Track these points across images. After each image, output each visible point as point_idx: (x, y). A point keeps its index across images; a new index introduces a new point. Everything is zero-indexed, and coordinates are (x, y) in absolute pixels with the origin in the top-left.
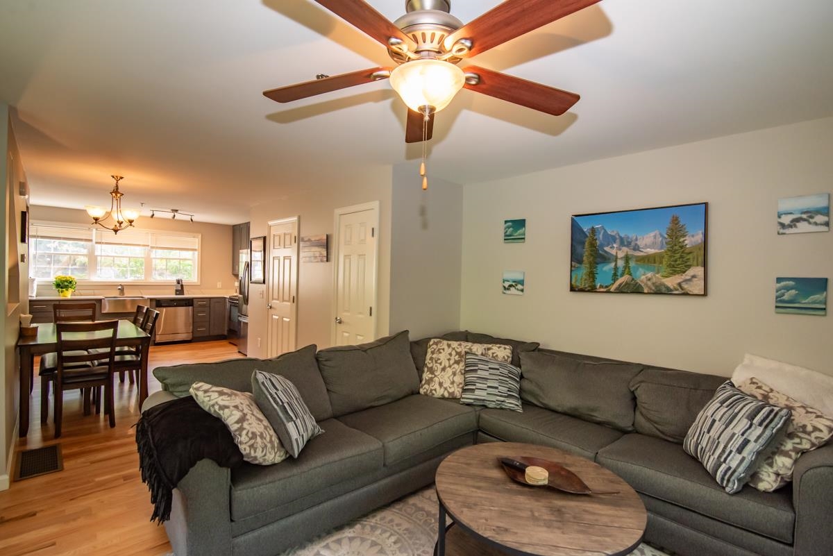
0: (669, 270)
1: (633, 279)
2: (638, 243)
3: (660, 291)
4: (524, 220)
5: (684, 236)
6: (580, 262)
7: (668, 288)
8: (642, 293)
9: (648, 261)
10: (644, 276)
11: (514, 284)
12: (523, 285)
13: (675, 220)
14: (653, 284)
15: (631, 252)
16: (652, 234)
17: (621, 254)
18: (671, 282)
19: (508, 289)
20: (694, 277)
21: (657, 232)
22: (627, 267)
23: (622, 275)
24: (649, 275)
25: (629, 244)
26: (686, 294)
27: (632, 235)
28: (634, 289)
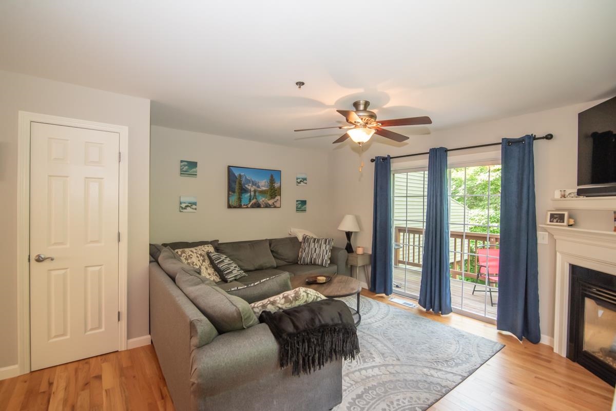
0: (270, 197)
1: (257, 201)
2: (260, 184)
3: (267, 206)
4: (196, 163)
5: (274, 183)
6: (234, 192)
7: (270, 205)
8: (261, 207)
9: (262, 192)
10: (262, 200)
11: (189, 205)
12: (196, 205)
13: (272, 176)
14: (265, 203)
15: (257, 189)
16: (264, 181)
17: (252, 189)
18: (271, 202)
19: (185, 209)
20: (277, 200)
21: (266, 180)
22: (255, 195)
23: (253, 199)
24: (263, 199)
25: (255, 185)
26: (275, 207)
27: (257, 180)
28: (257, 206)
